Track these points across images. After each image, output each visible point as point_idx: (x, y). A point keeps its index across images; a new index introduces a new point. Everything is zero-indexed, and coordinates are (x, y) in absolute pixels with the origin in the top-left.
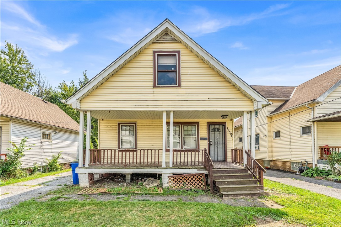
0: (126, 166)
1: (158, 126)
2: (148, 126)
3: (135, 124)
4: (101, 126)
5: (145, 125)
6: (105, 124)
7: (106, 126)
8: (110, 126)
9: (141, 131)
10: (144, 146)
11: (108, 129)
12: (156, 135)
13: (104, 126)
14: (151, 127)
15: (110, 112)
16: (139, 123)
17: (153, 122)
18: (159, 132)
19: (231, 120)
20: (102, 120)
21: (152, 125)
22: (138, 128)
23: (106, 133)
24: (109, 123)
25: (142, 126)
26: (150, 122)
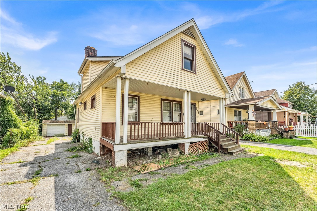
0: (148, 140)
1: (157, 101)
2: (149, 100)
3: (139, 97)
4: (104, 95)
5: (147, 99)
6: (108, 93)
7: (110, 96)
8: (113, 96)
9: (144, 104)
10: (146, 119)
11: (112, 100)
12: (155, 110)
13: (107, 95)
14: (151, 102)
15: (148, 84)
16: (142, 96)
17: (153, 97)
18: (157, 106)
19: (198, 102)
20: (106, 88)
21: (152, 100)
22: (141, 102)
23: (110, 104)
24: (113, 92)
25: (144, 99)
26: (150, 97)
